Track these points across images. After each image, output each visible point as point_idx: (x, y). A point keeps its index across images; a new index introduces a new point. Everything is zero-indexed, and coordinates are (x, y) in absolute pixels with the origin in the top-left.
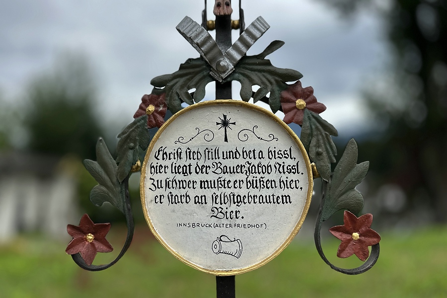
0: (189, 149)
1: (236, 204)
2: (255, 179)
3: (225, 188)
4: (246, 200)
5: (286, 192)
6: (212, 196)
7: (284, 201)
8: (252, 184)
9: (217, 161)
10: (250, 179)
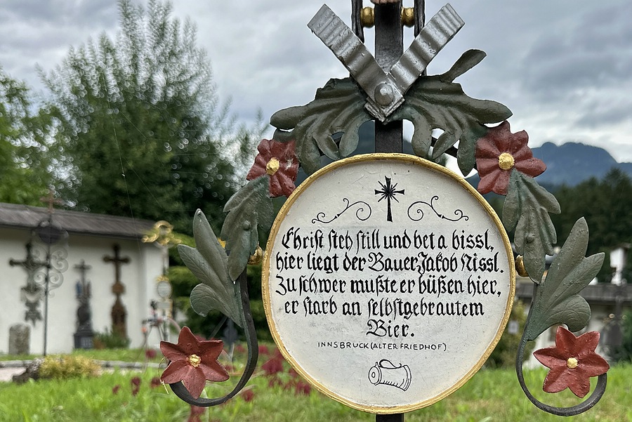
0: (334, 232)
1: (404, 315)
2: (432, 279)
3: (387, 292)
4: (418, 310)
5: (477, 298)
6: (369, 303)
7: (474, 312)
8: (426, 287)
9: (376, 251)
10: (425, 278)
